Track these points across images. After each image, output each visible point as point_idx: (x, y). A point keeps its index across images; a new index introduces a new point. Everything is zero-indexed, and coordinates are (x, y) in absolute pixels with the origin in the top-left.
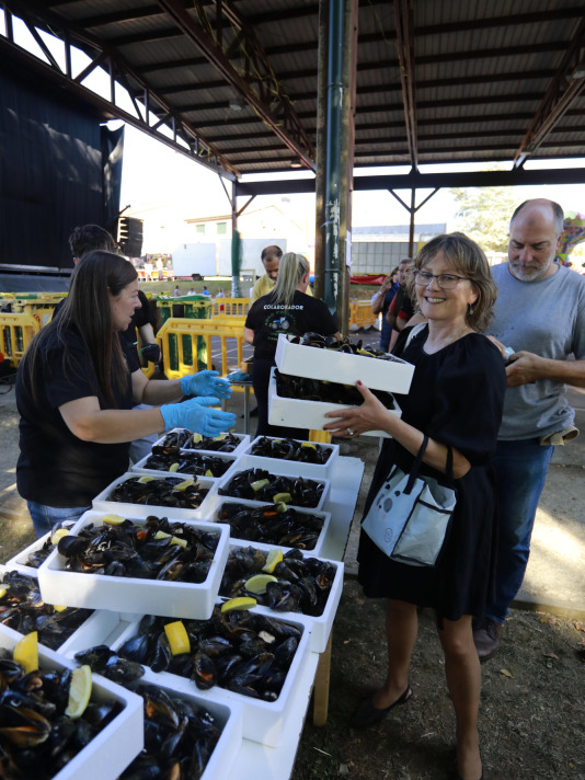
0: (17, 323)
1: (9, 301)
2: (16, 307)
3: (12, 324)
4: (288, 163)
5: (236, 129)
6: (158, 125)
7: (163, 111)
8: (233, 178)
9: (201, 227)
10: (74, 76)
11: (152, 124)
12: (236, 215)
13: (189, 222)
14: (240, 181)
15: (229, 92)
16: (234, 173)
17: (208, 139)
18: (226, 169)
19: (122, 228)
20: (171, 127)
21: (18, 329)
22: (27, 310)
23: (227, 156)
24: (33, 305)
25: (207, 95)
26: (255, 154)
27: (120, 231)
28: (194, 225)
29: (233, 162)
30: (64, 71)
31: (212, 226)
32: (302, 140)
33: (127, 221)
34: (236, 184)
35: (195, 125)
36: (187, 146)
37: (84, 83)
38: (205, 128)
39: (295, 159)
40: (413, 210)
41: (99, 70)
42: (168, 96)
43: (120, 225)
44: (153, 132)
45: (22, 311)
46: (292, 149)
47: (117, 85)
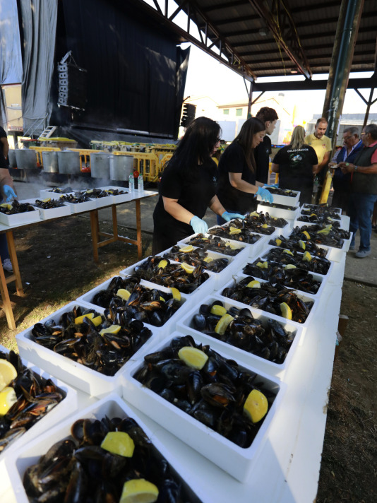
0: (147, 158)
1: (145, 146)
2: (147, 150)
3: (144, 158)
4: (289, 70)
5: (258, 47)
6: (211, 46)
7: (215, 36)
8: (252, 80)
9: (226, 112)
10: (169, 17)
11: (208, 46)
12: (251, 104)
13: (220, 107)
14: (256, 82)
15: (257, 23)
16: (253, 77)
17: (240, 54)
18: (248, 74)
19: (184, 110)
20: (218, 47)
21: (147, 161)
22: (153, 151)
23: (250, 65)
24: (156, 149)
25: (243, 25)
26: (268, 64)
27: (183, 112)
28: (222, 110)
29: (253, 69)
30: (164, 14)
31: (233, 111)
32: (300, 55)
33: (187, 106)
34: (253, 84)
35: (233, 45)
36: (227, 60)
37: (174, 21)
38: (239, 47)
39: (294, 67)
40: (369, 103)
41: (182, 12)
42: (219, 27)
43: (183, 108)
44: (208, 50)
45: (150, 152)
46: (293, 60)
47: (191, 21)
